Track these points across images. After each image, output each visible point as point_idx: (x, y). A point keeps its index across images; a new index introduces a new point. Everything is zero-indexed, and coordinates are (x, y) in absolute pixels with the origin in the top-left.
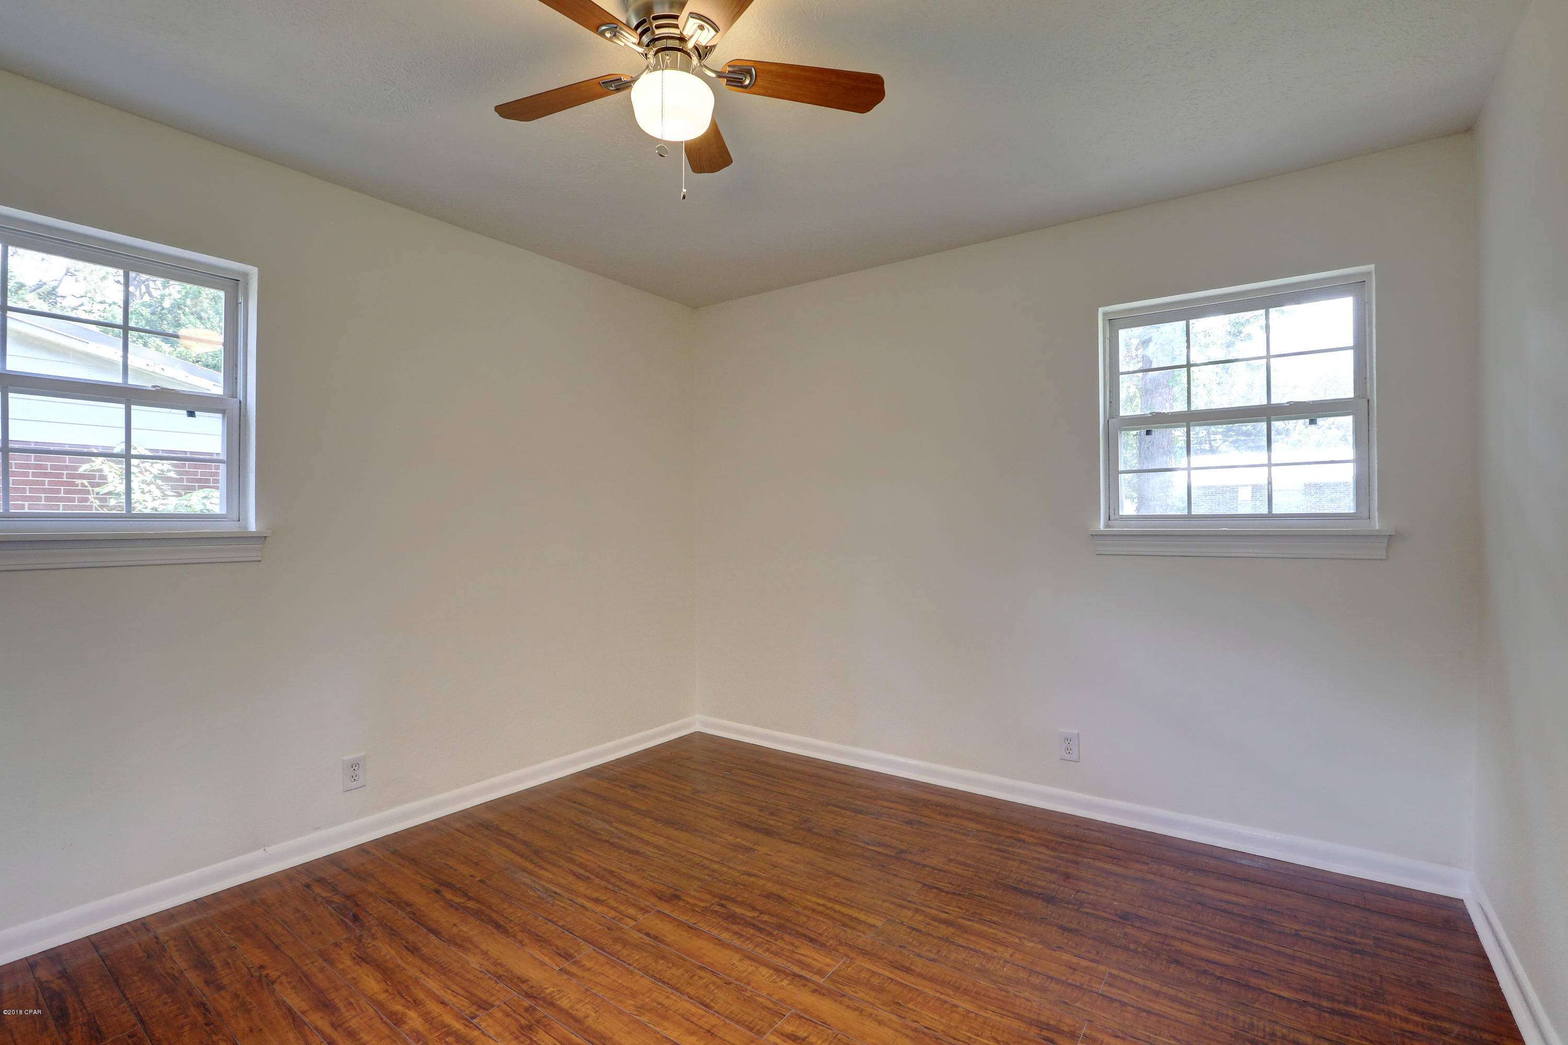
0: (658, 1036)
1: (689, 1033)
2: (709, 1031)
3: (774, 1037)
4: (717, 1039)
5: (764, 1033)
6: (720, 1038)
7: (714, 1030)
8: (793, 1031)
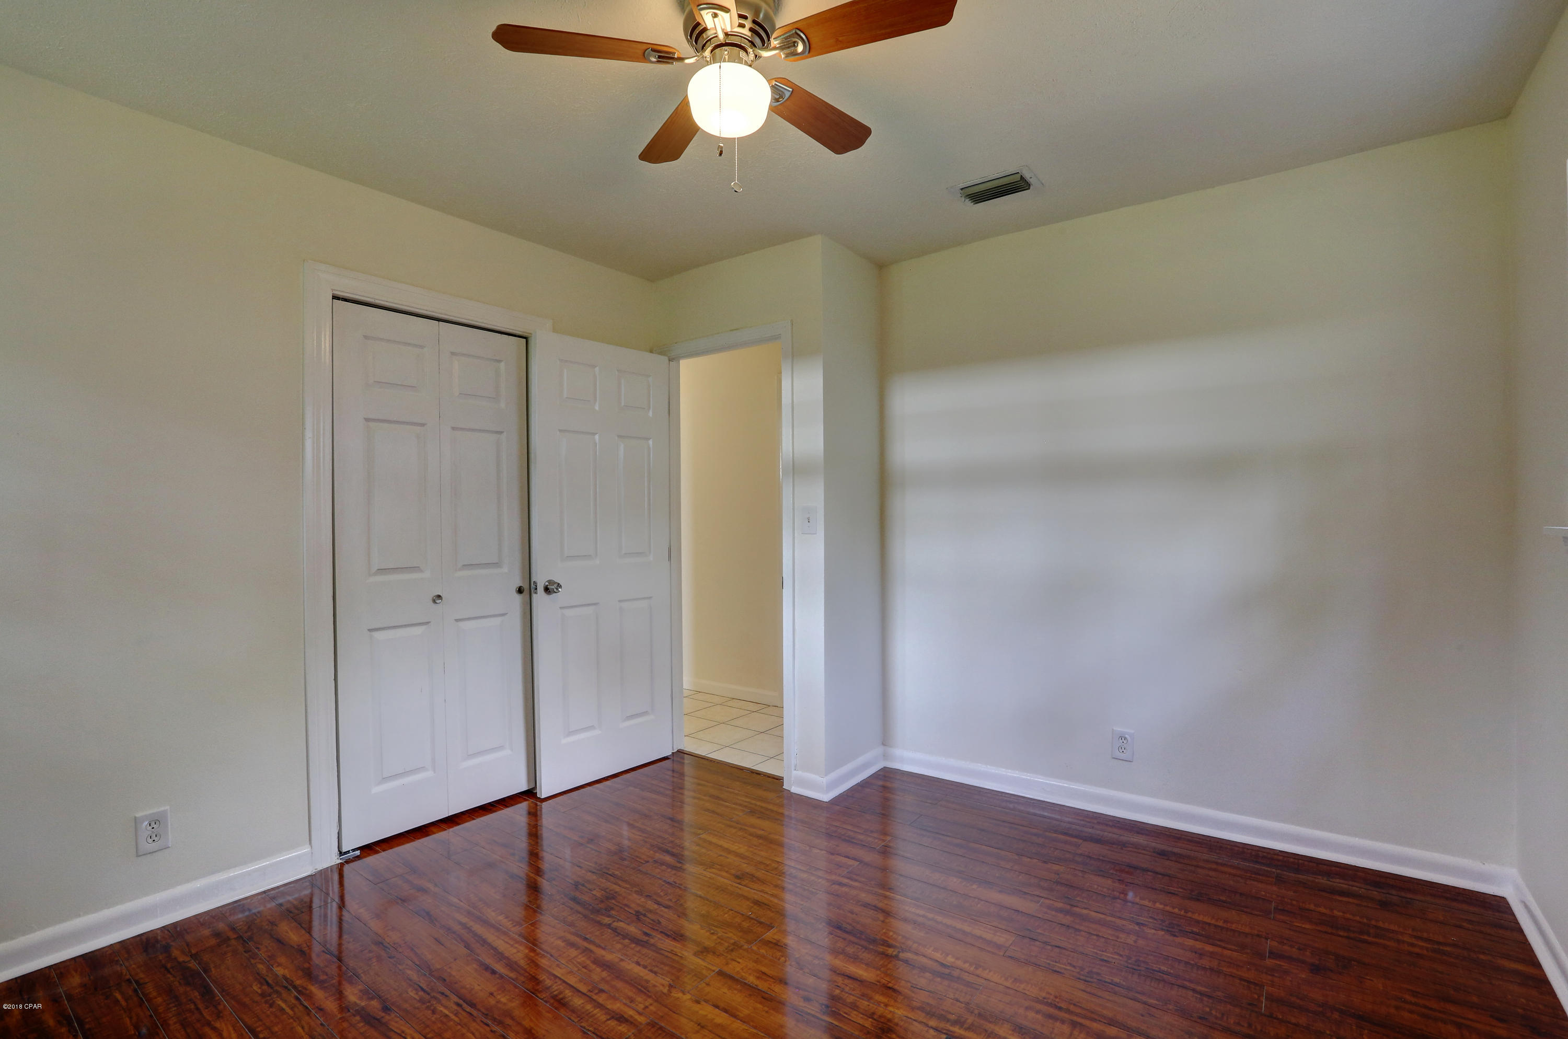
0: (752, 1024)
1: (722, 1026)
2: (703, 1027)
3: (639, 1020)
4: (695, 1020)
5: (648, 1024)
6: (692, 1021)
7: (697, 1028)
8: (620, 1025)
